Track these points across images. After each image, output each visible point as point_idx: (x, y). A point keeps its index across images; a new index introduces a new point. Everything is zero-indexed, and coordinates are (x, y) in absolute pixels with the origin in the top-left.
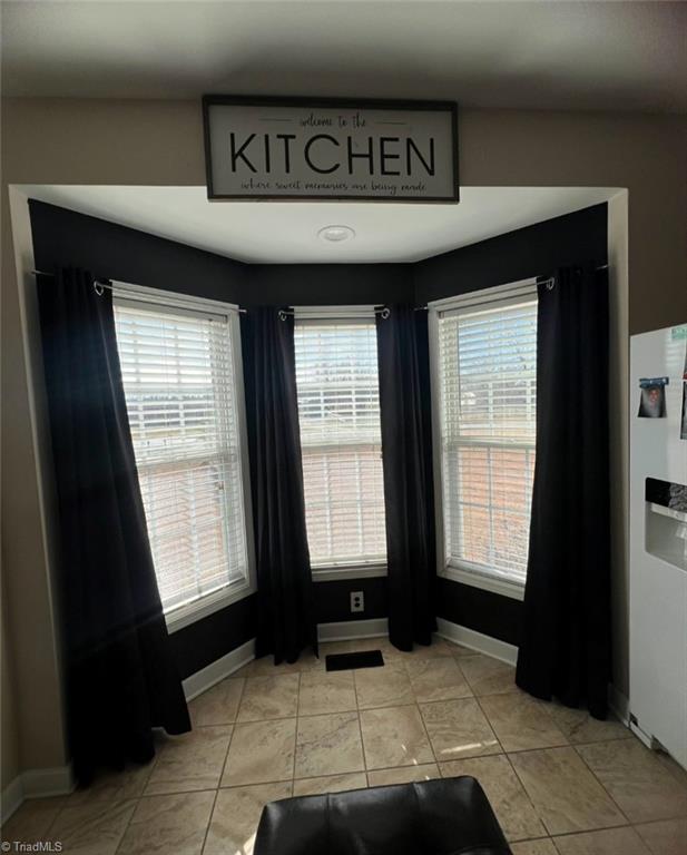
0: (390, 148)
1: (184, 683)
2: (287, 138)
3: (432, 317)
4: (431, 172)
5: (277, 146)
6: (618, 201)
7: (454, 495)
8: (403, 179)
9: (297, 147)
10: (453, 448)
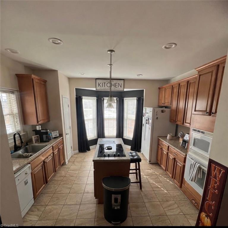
0: (116, 84)
1: (90, 147)
2: (105, 83)
3: (124, 100)
4: (121, 87)
5: (103, 84)
6: (144, 90)
7: (126, 126)
8: (118, 88)
9: (106, 84)
10: (126, 119)
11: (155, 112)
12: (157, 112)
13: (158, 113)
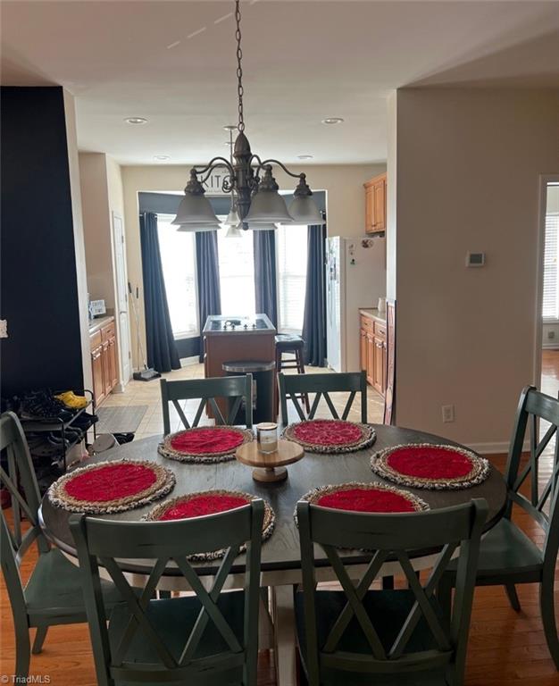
5: (215, 179)
6: (325, 192)
11: (348, 246)
12: (352, 246)
13: (354, 248)
